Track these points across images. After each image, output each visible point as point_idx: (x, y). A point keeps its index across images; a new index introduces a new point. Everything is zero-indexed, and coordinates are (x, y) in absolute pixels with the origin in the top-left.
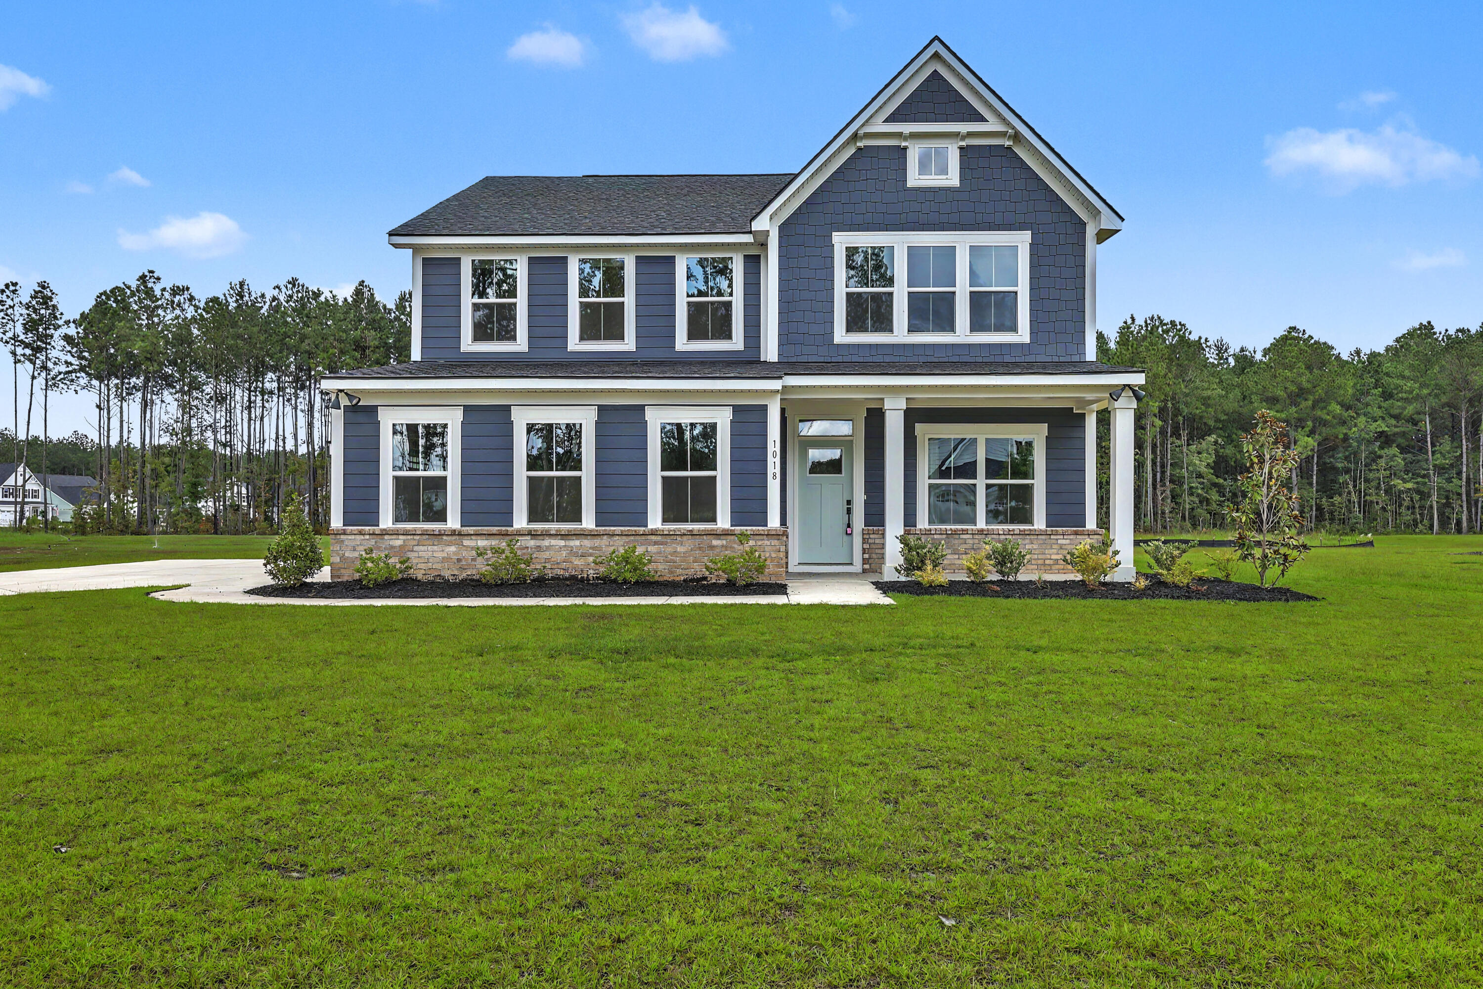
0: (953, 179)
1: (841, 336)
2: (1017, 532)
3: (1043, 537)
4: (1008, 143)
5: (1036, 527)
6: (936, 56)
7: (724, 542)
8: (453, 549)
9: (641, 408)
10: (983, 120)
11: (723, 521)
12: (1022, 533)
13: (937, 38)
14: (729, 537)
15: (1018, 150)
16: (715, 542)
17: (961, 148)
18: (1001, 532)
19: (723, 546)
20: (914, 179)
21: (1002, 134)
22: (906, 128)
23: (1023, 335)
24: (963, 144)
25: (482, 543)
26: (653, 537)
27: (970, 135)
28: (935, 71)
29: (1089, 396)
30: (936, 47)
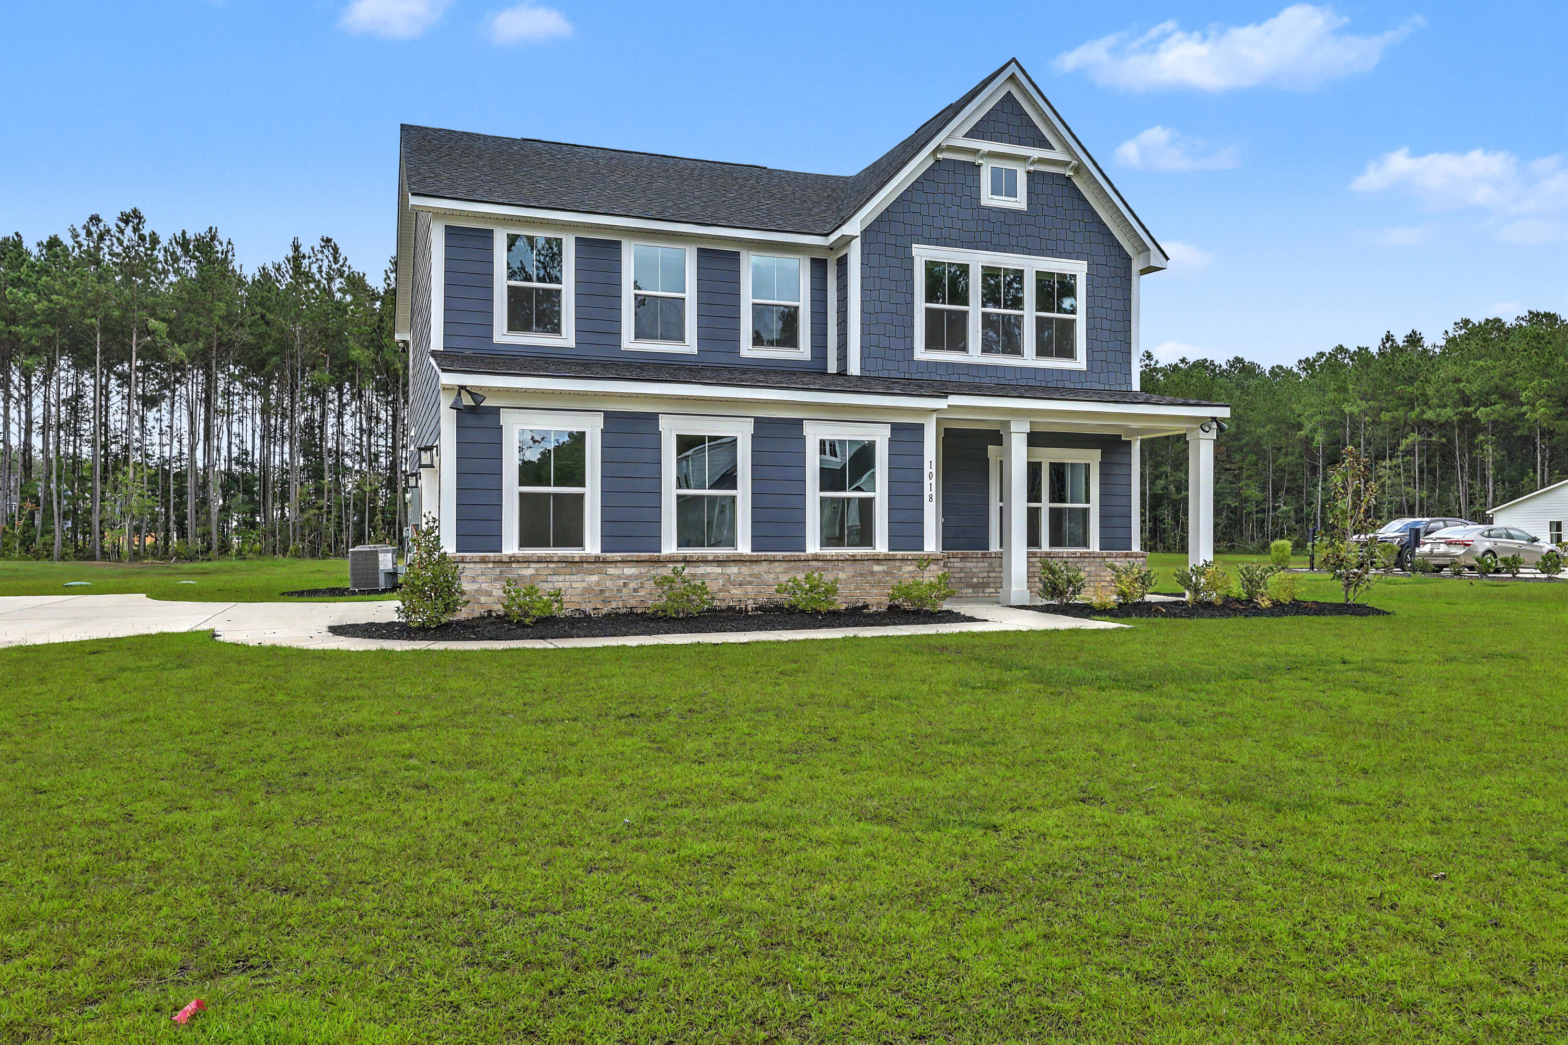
0: (1020, 202)
1: (921, 353)
2: (1078, 555)
3: (1099, 560)
4: (1069, 173)
5: (1091, 550)
6: (1012, 78)
7: (885, 567)
8: (595, 578)
9: (799, 423)
10: (1051, 147)
11: (881, 546)
12: (1083, 556)
13: (1014, 60)
14: (891, 562)
15: (1076, 181)
16: (877, 568)
17: (1028, 172)
18: (1065, 555)
19: (884, 572)
20: (988, 199)
21: (1065, 164)
22: (985, 146)
23: (1080, 363)
24: (1032, 168)
25: (629, 571)
26: (814, 563)
27: (1041, 161)
28: (1009, 92)
29: (1134, 425)
30: (1013, 68)
